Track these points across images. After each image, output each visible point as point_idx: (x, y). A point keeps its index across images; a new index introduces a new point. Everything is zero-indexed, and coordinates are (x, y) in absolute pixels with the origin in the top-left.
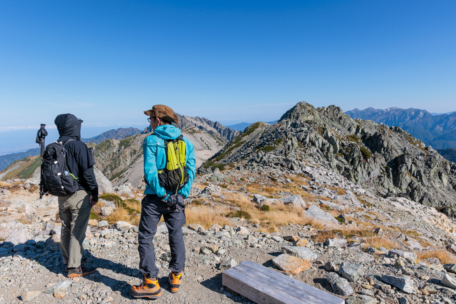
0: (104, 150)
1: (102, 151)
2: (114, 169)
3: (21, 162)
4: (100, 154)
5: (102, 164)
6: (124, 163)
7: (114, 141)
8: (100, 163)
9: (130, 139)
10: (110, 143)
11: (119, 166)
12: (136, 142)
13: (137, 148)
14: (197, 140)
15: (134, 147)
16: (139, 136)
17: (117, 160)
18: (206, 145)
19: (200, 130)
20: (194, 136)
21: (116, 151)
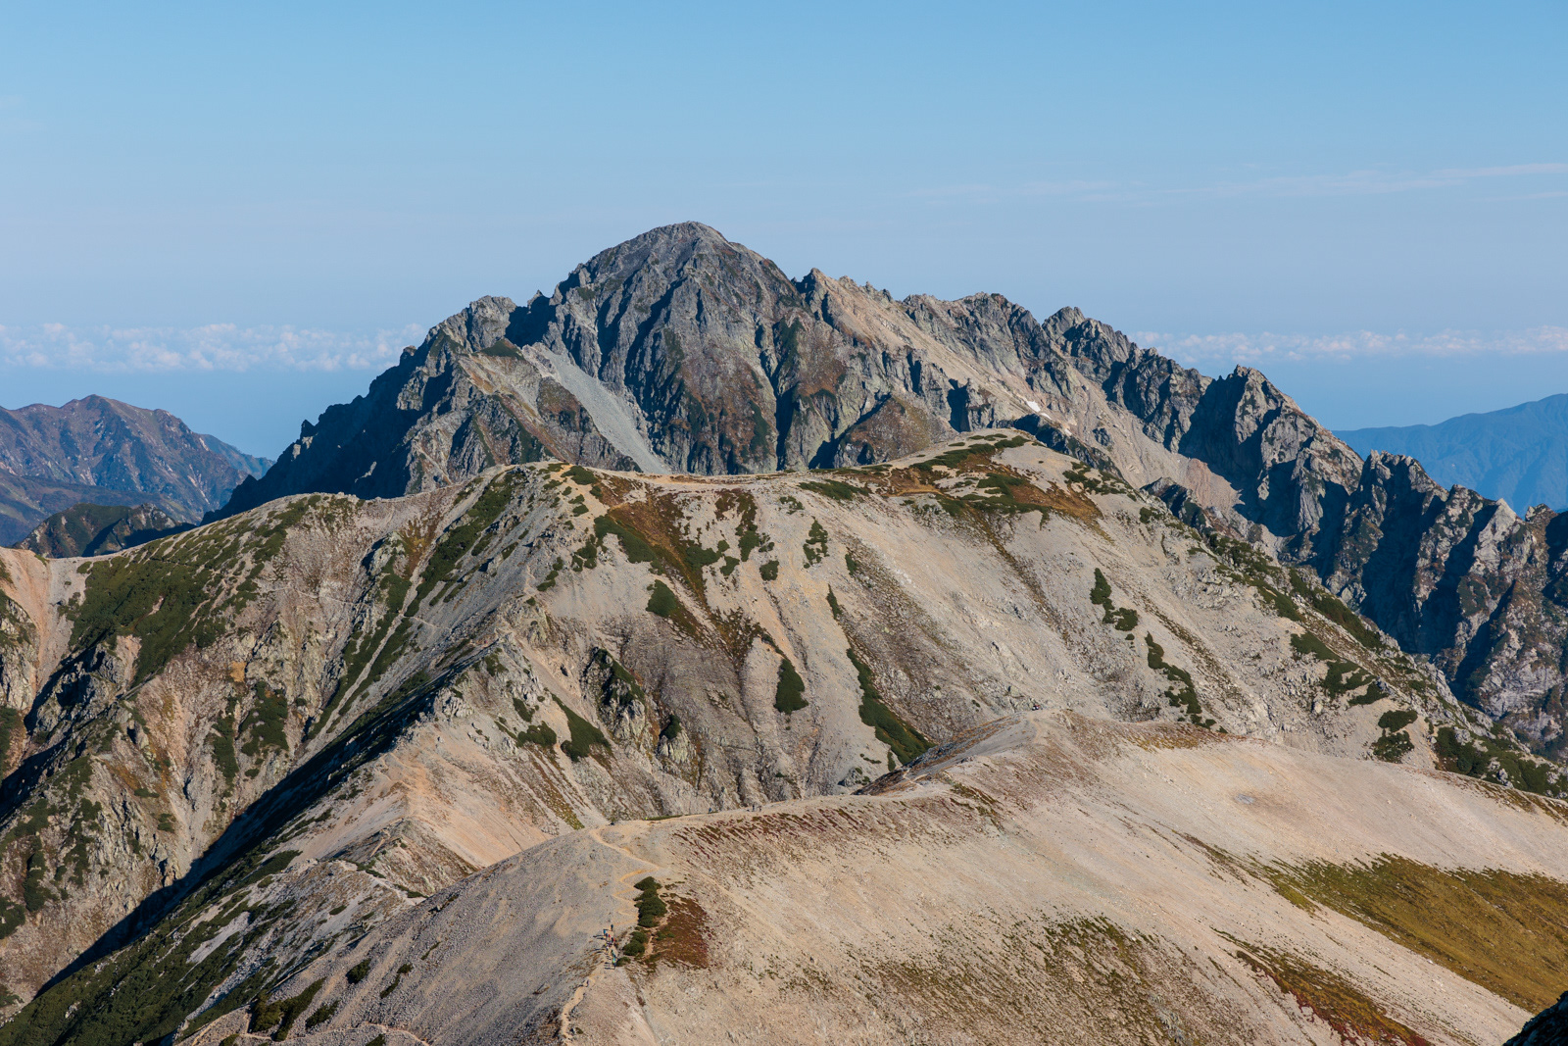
2: (17, 919)
6: (136, 847)
7: (14, 572)
9: (210, 559)
11: (79, 883)
12: (292, 600)
13: (299, 666)
14: (1053, 602)
15: (263, 652)
16: (329, 519)
17: (53, 811)
18: (1165, 684)
19: (1091, 485)
20: (1008, 557)
21: (31, 697)
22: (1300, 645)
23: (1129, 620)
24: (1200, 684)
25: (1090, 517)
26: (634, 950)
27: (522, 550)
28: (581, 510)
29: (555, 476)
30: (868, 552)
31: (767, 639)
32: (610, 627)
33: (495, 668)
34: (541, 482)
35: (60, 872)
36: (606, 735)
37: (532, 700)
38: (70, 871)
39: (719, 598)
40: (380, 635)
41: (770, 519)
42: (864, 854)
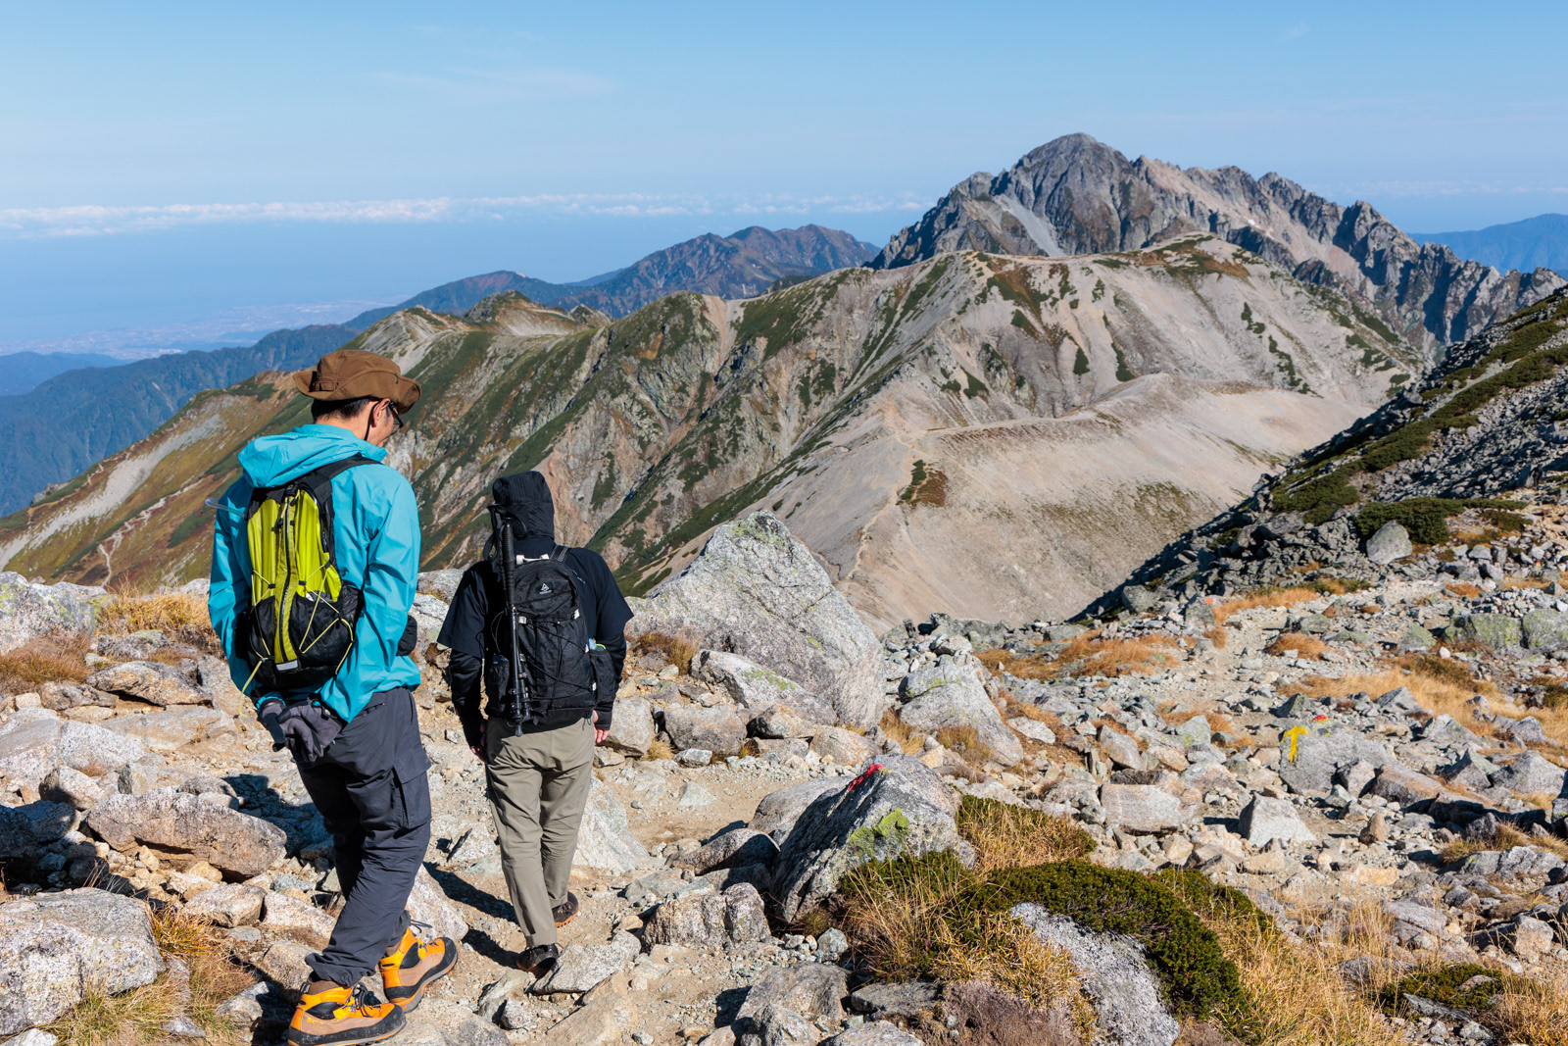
0: (651, 355)
1: (644, 362)
2: (704, 472)
3: (229, 401)
4: (630, 379)
5: (641, 439)
6: (761, 438)
7: (710, 306)
8: (628, 430)
9: (801, 299)
10: (689, 316)
11: (734, 455)
12: (839, 319)
13: (841, 352)
14: (1221, 319)
15: (825, 345)
16: (859, 280)
17: (723, 421)
18: (1277, 360)
19: (1246, 260)
20: (1199, 296)
21: (717, 368)
22: (1351, 341)
23: (1260, 328)
24: (1296, 361)
25: (1243, 275)
26: (906, 497)
27: (951, 293)
28: (980, 274)
29: (969, 258)
30: (1125, 295)
31: (1071, 338)
32: (992, 332)
33: (931, 352)
34: (962, 261)
35: (725, 450)
36: (988, 386)
37: (950, 369)
38: (730, 450)
39: (1048, 318)
40: (881, 336)
41: (1076, 278)
42: (1042, 448)
